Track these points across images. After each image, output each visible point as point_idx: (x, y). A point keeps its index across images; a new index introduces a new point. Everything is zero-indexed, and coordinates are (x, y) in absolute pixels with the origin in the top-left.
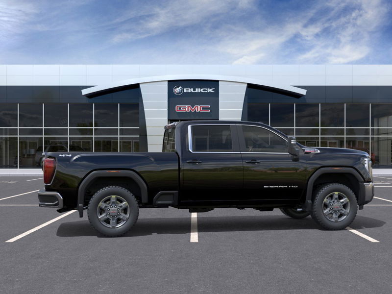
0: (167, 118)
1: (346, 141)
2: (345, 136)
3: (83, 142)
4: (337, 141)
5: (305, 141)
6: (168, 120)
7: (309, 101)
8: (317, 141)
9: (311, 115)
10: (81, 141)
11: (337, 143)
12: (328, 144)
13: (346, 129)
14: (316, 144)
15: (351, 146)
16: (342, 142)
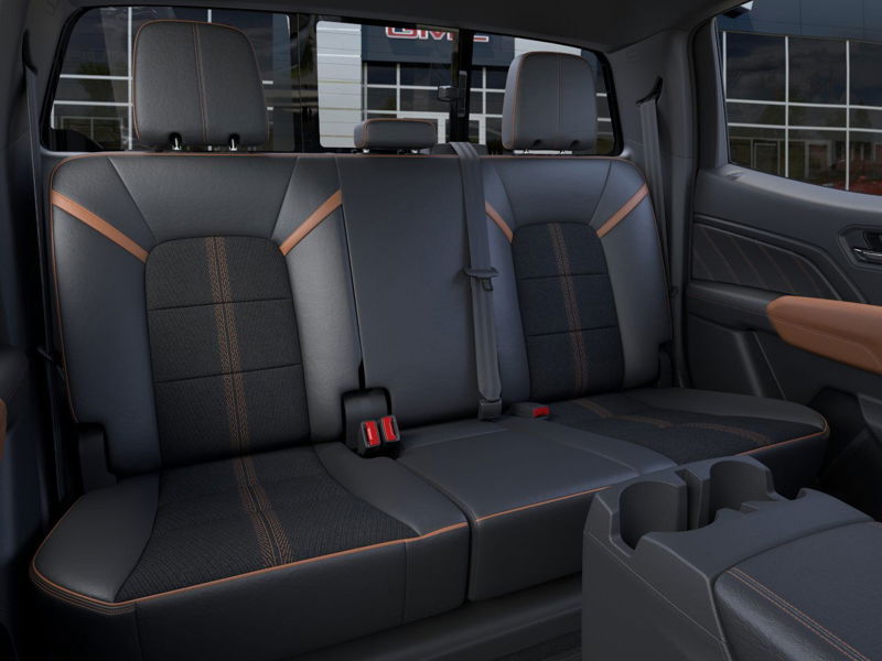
0: (358, 56)
1: (851, 143)
2: (848, 129)
3: (97, 123)
4: (829, 143)
5: (752, 139)
6: (363, 62)
7: (760, 28)
8: (779, 140)
9: (765, 68)
10: (92, 118)
11: (829, 148)
12: (807, 149)
13: (851, 110)
14: (776, 147)
15: (862, 157)
16: (840, 146)
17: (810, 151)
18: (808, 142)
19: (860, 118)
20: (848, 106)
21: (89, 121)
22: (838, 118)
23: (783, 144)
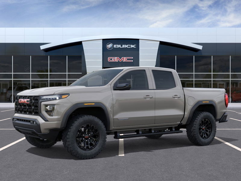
0: (102, 66)
2: (230, 79)
5: (202, 83)
6: (103, 68)
7: (204, 54)
11: (225, 84)
12: (218, 85)
13: (231, 74)
14: (209, 85)
15: (235, 87)
16: (228, 84)
17: (219, 85)
18: (218, 83)
19: (234, 76)
20: (230, 73)
21: (39, 83)
22: (228, 76)
23: (211, 84)
